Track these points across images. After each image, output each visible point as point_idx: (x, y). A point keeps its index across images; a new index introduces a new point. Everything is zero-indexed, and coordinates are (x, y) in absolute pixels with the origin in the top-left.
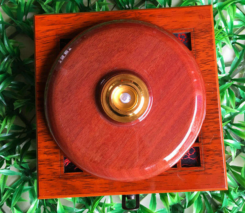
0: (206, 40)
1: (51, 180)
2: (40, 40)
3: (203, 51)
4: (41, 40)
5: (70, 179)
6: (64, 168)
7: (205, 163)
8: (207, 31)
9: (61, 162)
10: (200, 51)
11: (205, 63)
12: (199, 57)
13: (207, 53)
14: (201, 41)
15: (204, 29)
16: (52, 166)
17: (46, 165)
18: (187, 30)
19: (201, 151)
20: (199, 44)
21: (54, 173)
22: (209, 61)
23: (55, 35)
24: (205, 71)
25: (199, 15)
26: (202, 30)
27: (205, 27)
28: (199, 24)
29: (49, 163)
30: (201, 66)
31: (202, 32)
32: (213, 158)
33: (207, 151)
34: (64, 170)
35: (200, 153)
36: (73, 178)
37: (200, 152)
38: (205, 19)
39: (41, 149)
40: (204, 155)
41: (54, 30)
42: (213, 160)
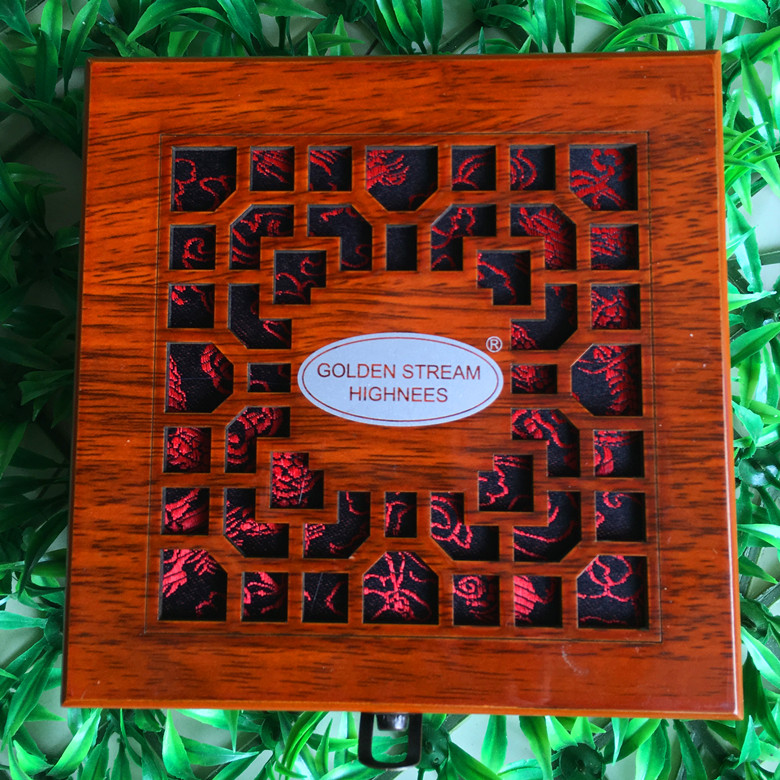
0: (691, 174)
1: (113, 643)
2: (104, 148)
3: (679, 215)
4: (108, 147)
5: (178, 643)
6: (158, 601)
7: (667, 617)
8: (697, 144)
9: (150, 581)
10: (666, 215)
11: (682, 258)
12: (662, 233)
13: (693, 222)
14: (675, 176)
15: (686, 137)
16: (117, 593)
17: (96, 589)
18: (625, 137)
19: (654, 572)
20: (666, 188)
21: (124, 619)
22: (698, 250)
23: (157, 130)
24: (682, 287)
25: (672, 87)
26: (678, 137)
27: (689, 129)
28: (668, 116)
29: (108, 582)
30: (669, 266)
31: (680, 144)
32: (695, 602)
33: (675, 574)
34: (158, 611)
35: (649, 580)
36: (188, 639)
37: (649, 575)
38: (690, 98)
39: (84, 532)
40: (662, 588)
41: (156, 114)
42: (693, 608)
